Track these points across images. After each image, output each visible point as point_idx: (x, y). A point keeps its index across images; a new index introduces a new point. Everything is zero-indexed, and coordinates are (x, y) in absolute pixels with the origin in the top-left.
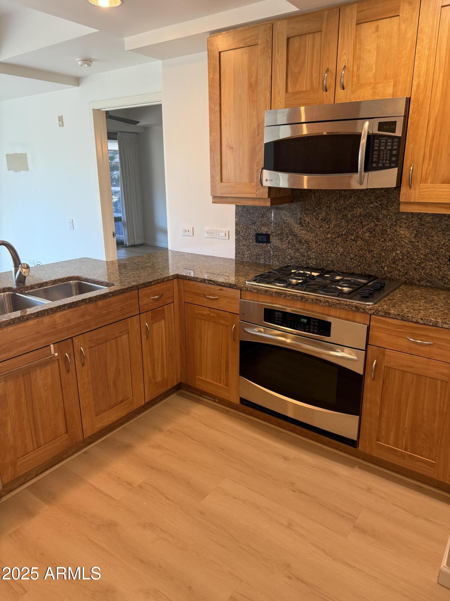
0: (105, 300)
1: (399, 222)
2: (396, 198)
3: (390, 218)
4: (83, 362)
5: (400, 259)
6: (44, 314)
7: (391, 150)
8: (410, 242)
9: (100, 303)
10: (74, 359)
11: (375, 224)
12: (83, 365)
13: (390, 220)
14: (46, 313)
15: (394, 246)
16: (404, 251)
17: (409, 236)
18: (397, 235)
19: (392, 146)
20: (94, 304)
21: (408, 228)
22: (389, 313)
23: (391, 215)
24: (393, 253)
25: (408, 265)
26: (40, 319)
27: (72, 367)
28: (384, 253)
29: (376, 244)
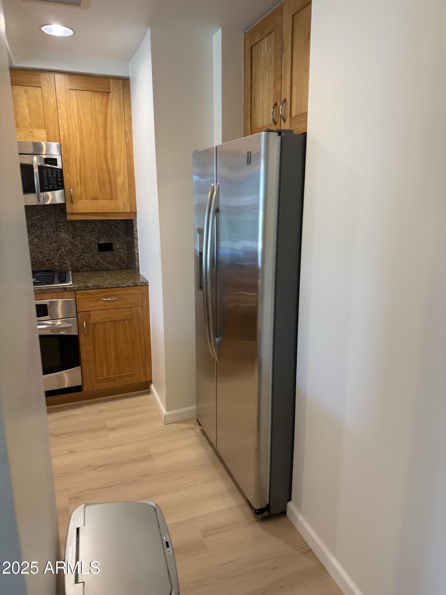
1: (58, 228)
2: (52, 211)
3: (51, 226)
5: (65, 255)
7: (57, 178)
8: (70, 242)
11: (40, 231)
13: (52, 228)
15: (59, 246)
16: (67, 248)
17: (68, 238)
18: (59, 238)
19: (57, 175)
21: (66, 232)
22: (88, 286)
23: (51, 224)
24: (59, 252)
25: (71, 259)
28: (53, 252)
29: (45, 247)
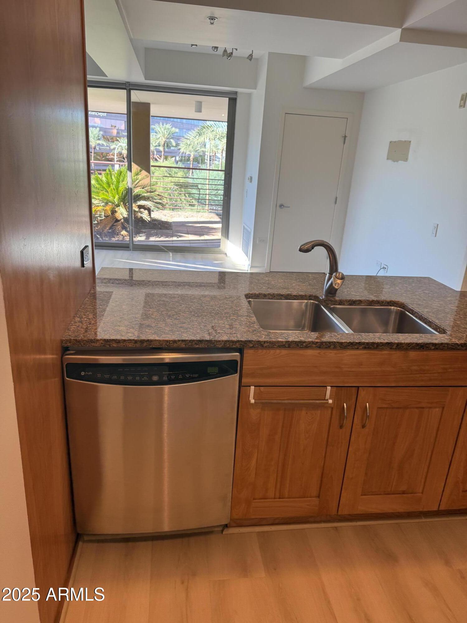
0: (422, 352)
4: (364, 422)
6: (329, 347)
9: (413, 354)
10: (353, 414)
12: (363, 426)
14: (332, 347)
20: (403, 352)
26: (323, 352)
27: (347, 423)
